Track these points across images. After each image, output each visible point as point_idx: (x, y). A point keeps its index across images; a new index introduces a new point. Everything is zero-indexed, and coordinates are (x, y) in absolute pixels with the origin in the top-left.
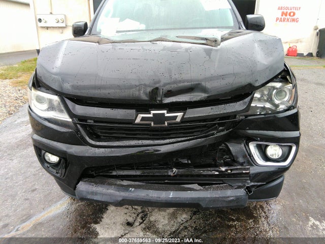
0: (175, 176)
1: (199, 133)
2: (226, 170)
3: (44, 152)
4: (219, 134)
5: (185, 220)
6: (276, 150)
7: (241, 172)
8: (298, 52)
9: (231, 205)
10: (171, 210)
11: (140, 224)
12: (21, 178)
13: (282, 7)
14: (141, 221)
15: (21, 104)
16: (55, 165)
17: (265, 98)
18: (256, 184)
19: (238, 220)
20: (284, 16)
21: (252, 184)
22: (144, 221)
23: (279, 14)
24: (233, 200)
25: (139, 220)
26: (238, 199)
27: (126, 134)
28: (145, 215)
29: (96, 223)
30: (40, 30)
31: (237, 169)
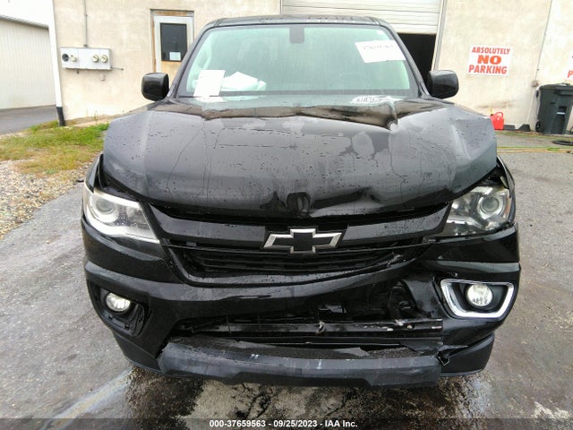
0: (323, 334)
1: (364, 265)
2: (405, 325)
3: (106, 292)
4: (393, 267)
5: (333, 408)
6: (482, 293)
7: (428, 327)
8: (505, 123)
9: (415, 381)
10: (309, 391)
11: (259, 415)
12: (46, 335)
13: (479, 49)
14: (261, 410)
15: (37, 206)
16: (123, 315)
17: (467, 210)
18: (453, 347)
19: (421, 407)
20: (482, 64)
21: (446, 347)
22: (265, 410)
23: (473, 59)
24: (418, 374)
25: (257, 408)
26: (426, 372)
27: (248, 265)
28: (266, 400)
29: (185, 413)
30: (65, 73)
31: (422, 323)
